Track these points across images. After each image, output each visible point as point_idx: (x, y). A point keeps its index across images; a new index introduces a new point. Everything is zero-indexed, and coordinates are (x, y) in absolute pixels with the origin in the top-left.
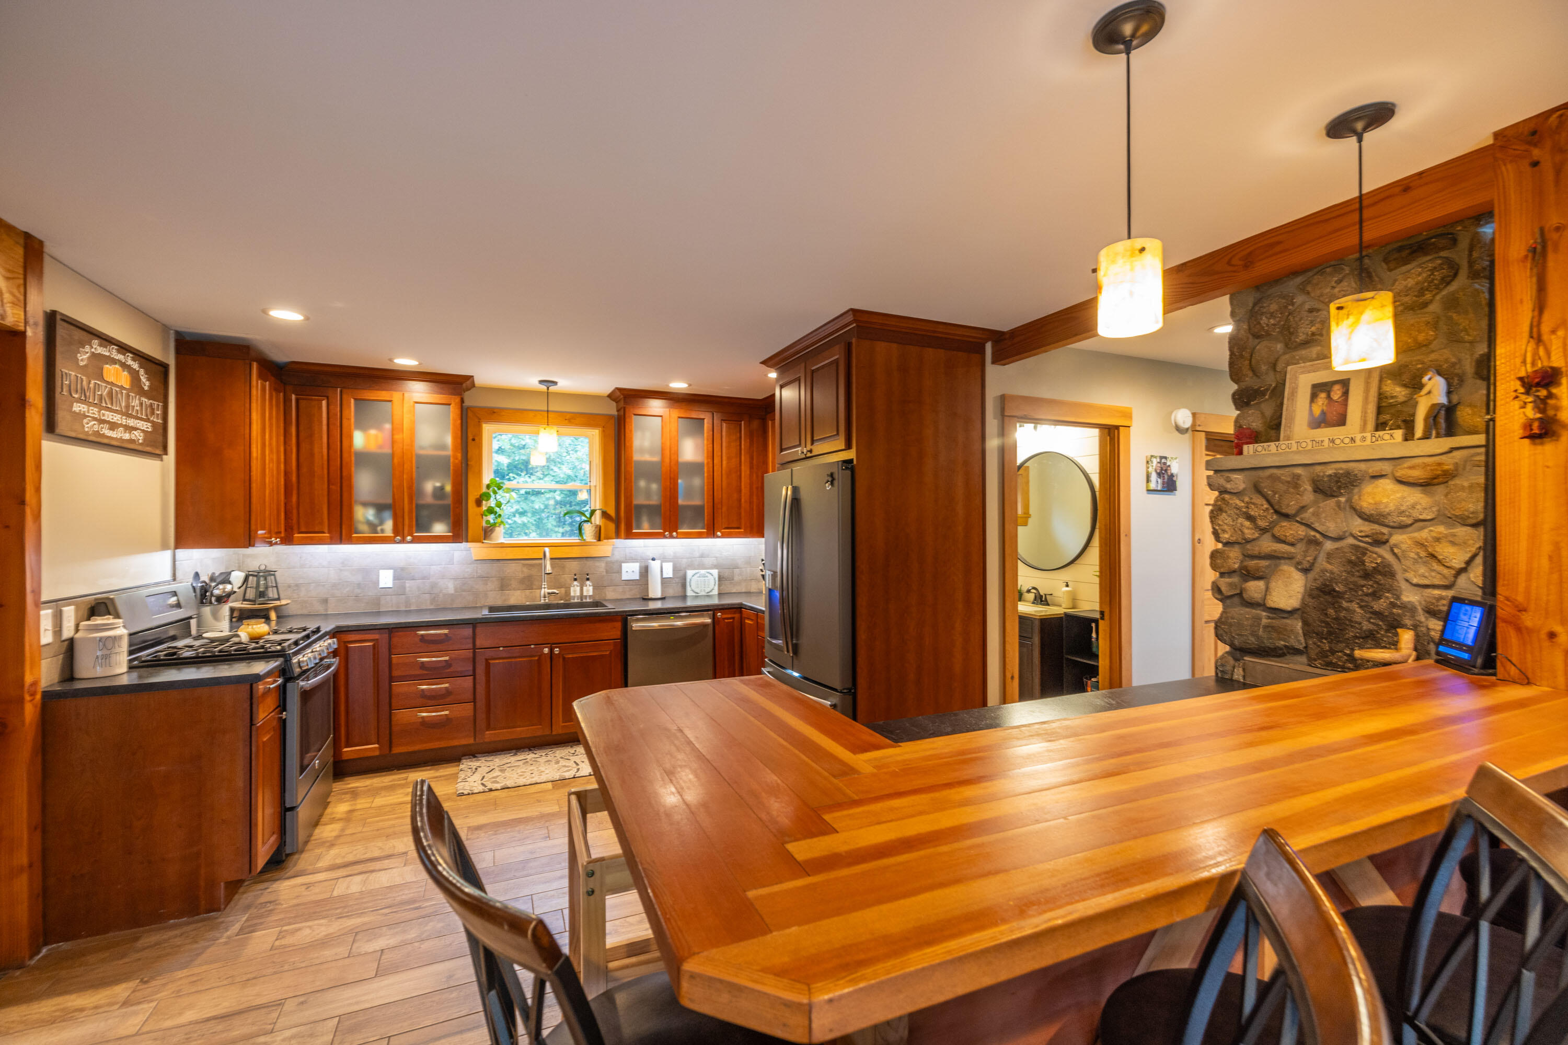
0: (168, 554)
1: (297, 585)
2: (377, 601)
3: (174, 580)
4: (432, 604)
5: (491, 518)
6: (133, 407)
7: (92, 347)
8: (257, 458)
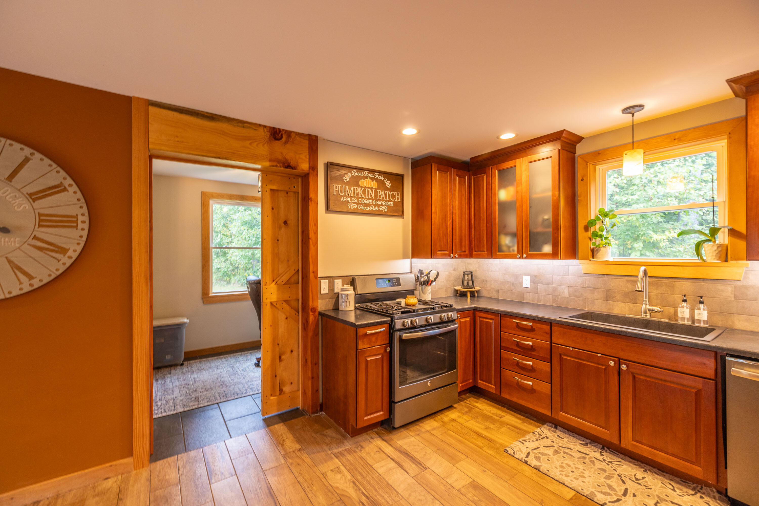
0: (408, 260)
3: (411, 272)
4: (553, 302)
5: (598, 240)
6: (380, 196)
7: (352, 173)
8: (436, 213)
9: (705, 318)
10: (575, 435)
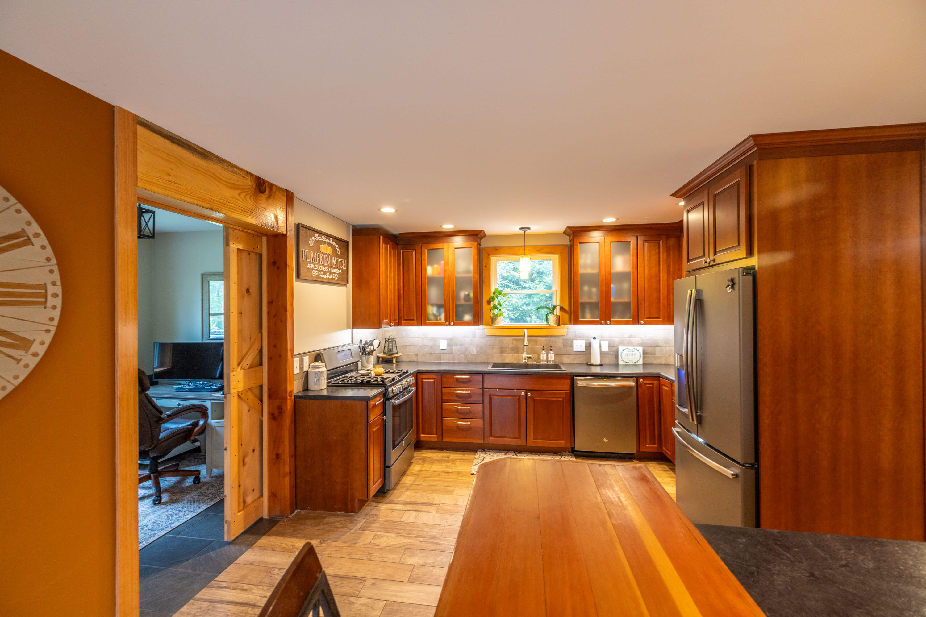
0: (350, 330)
1: (405, 346)
2: (439, 356)
3: (352, 343)
4: (465, 359)
5: (496, 311)
6: (333, 263)
7: (315, 237)
8: (383, 283)
9: (553, 359)
10: (497, 451)
